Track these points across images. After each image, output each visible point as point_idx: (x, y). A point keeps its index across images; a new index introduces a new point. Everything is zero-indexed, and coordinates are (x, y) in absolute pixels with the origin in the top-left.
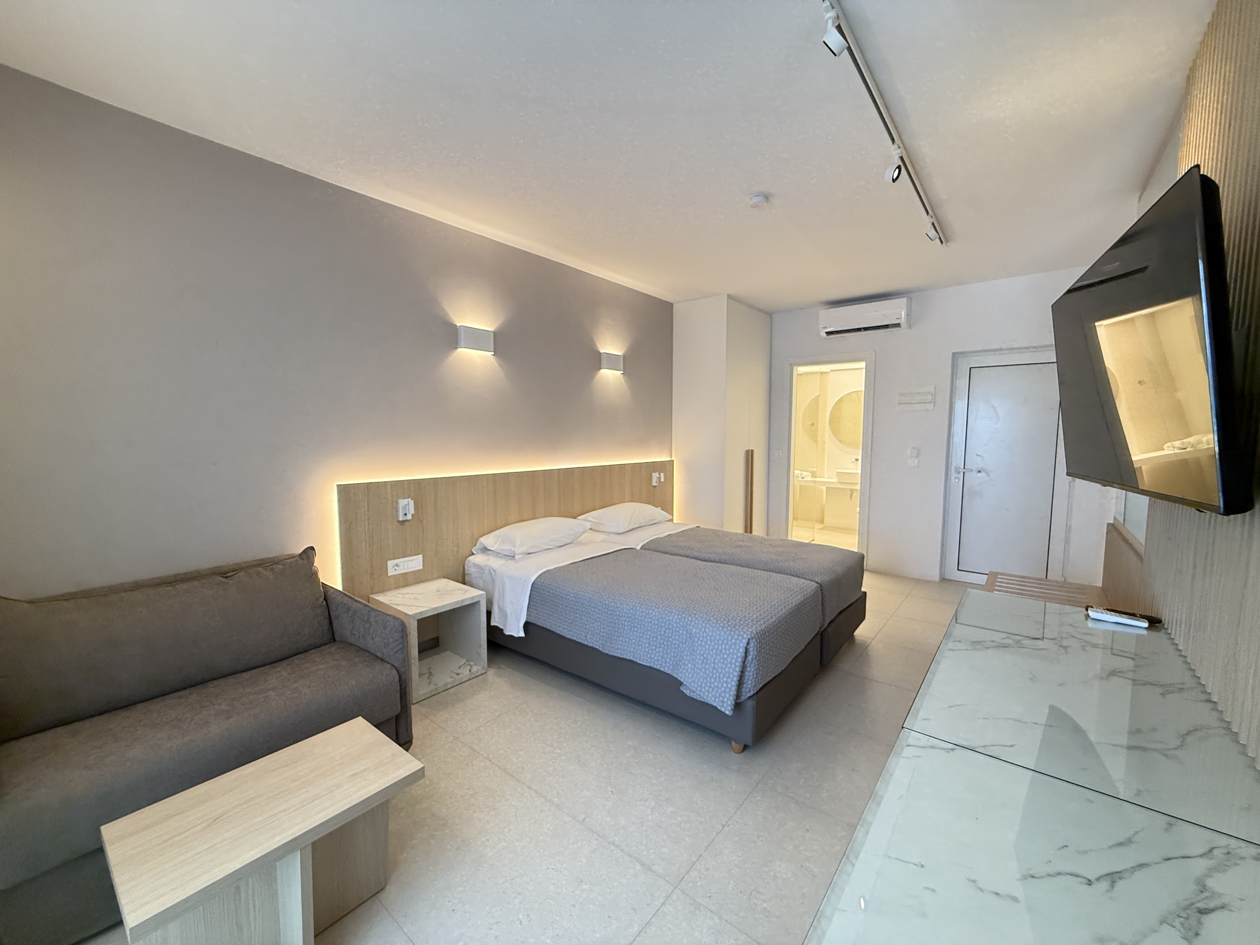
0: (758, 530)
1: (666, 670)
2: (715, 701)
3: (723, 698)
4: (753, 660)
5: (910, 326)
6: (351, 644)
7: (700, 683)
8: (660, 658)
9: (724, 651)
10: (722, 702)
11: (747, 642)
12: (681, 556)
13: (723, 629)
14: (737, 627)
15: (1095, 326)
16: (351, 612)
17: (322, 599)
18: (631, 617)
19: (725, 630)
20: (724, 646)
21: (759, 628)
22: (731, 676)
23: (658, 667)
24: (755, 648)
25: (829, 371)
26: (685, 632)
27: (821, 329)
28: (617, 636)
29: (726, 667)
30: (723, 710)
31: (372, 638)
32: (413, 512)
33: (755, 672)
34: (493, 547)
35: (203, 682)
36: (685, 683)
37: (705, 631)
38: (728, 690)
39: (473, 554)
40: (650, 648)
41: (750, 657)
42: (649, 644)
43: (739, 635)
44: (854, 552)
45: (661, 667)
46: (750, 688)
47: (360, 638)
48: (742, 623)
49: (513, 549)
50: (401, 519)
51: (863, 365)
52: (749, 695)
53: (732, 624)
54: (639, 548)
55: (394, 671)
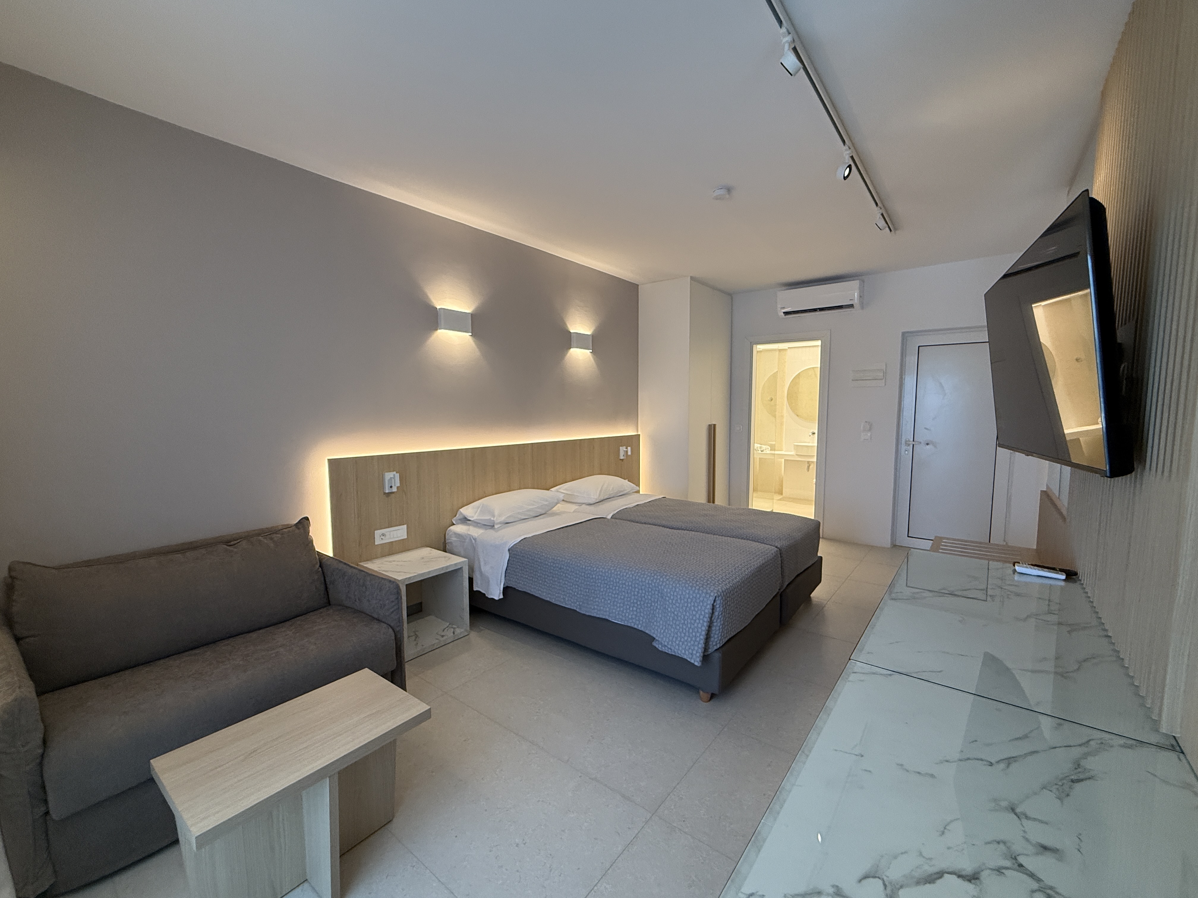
0: (720, 499)
1: (639, 627)
2: (685, 654)
3: (692, 650)
4: (719, 616)
5: (862, 306)
6: (347, 607)
7: (671, 638)
8: (634, 616)
9: (693, 608)
10: (692, 654)
11: (714, 599)
12: (650, 524)
13: (692, 588)
14: (705, 586)
15: (1032, 307)
16: (346, 578)
17: (318, 566)
18: (606, 580)
19: (694, 589)
20: (693, 604)
21: (724, 587)
22: (700, 630)
23: (632, 625)
24: (722, 605)
25: (787, 348)
26: (656, 593)
27: (779, 309)
28: (594, 598)
29: (694, 623)
30: (692, 661)
31: (369, 601)
32: (399, 485)
33: (721, 627)
34: (473, 517)
35: (214, 642)
36: (657, 638)
37: (675, 591)
38: (696, 643)
39: (454, 524)
40: (625, 607)
41: (716, 614)
42: (624, 603)
43: (707, 593)
44: (811, 519)
45: (634, 625)
46: (717, 642)
47: (355, 601)
48: (709, 582)
49: (492, 519)
50: (387, 491)
51: (819, 343)
52: (715, 648)
53: (700, 584)
54: (609, 517)
55: (391, 630)
